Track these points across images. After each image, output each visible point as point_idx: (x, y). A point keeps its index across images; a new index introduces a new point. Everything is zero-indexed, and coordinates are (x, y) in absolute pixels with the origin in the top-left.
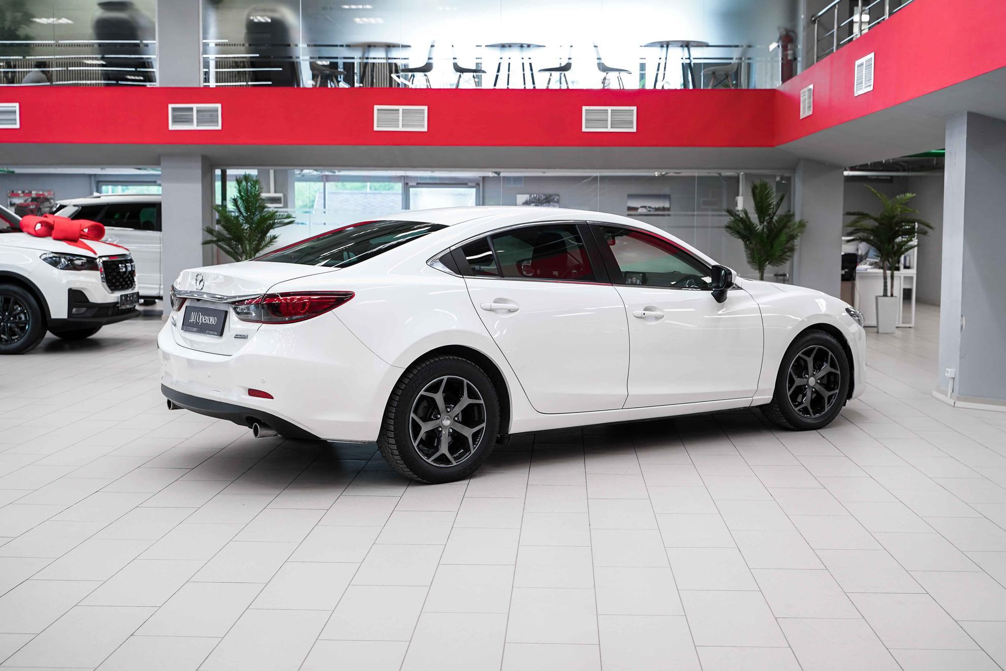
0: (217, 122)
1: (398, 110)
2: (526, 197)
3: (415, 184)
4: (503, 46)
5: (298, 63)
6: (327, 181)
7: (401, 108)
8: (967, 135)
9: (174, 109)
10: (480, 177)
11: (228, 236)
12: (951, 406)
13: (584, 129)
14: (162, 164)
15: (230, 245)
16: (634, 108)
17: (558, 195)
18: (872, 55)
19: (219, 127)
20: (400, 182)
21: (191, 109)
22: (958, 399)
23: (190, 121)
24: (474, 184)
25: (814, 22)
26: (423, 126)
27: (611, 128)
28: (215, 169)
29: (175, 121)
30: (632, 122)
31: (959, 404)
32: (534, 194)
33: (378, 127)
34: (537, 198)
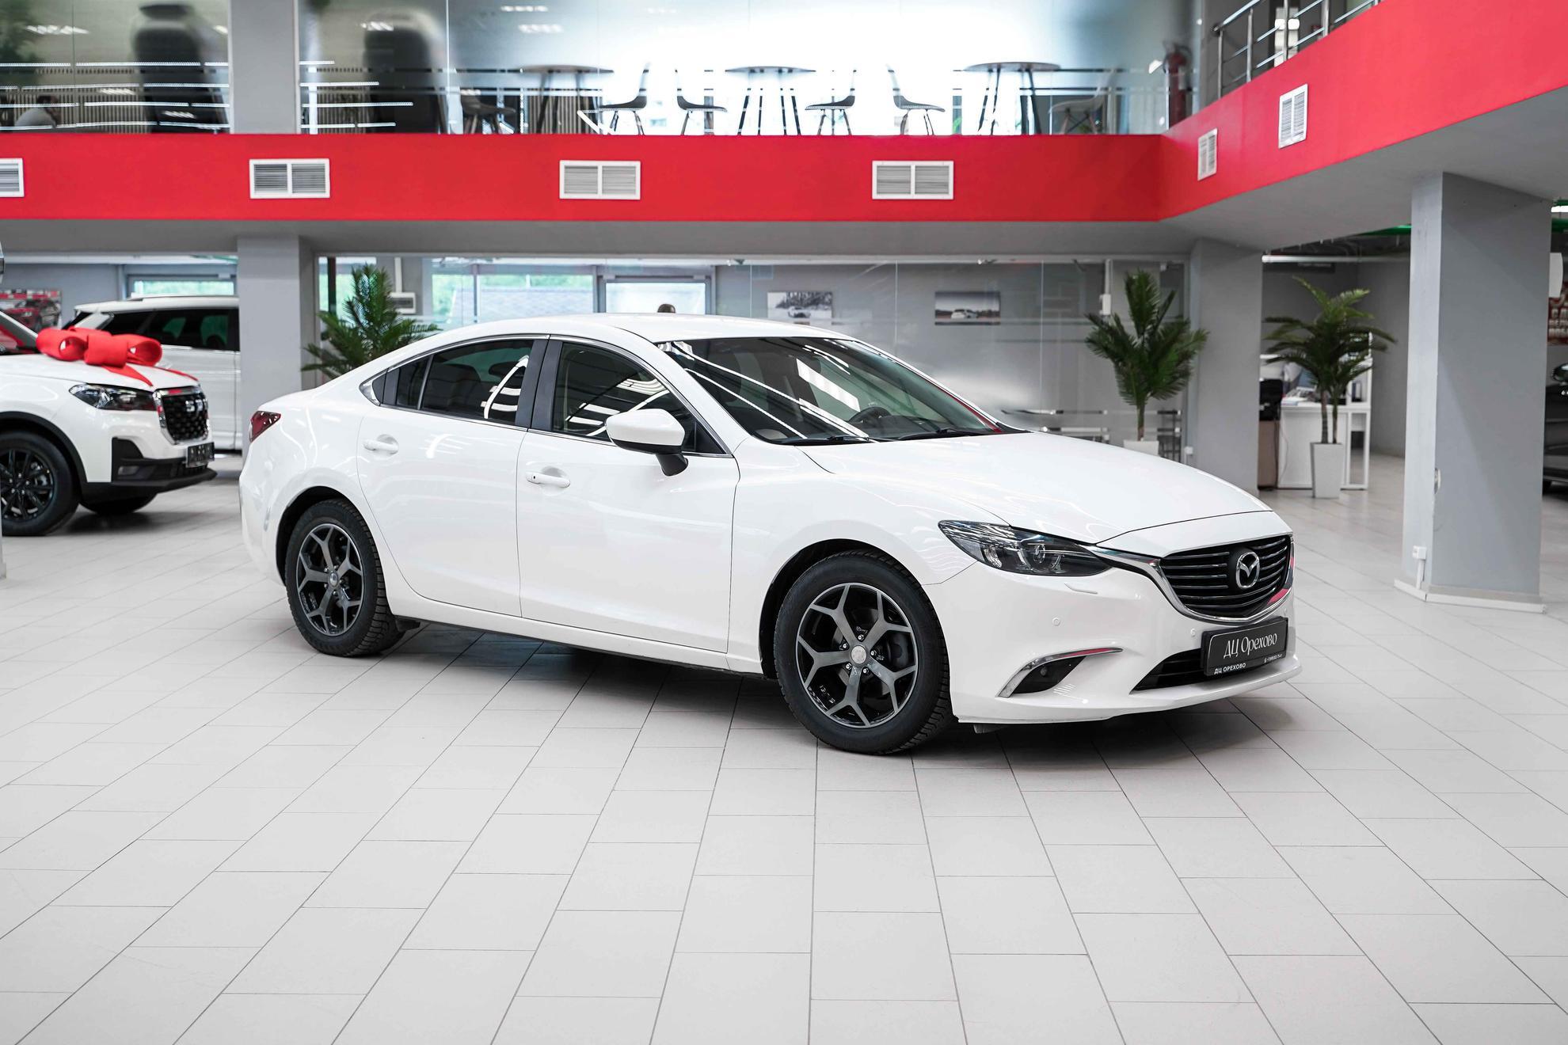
0: (324, 186)
1: (596, 168)
2: (781, 297)
3: (613, 277)
4: (752, 71)
5: (443, 97)
6: (479, 273)
7: (600, 164)
8: (1443, 207)
9: (258, 168)
10: (712, 266)
11: (342, 358)
12: (1422, 600)
13: (875, 196)
14: (239, 249)
16: (950, 164)
17: (831, 294)
18: (1304, 88)
19: (327, 195)
20: (590, 274)
21: (284, 167)
22: (1432, 590)
23: (282, 185)
24: (703, 278)
25: (1218, 33)
26: (634, 192)
27: (916, 193)
28: (318, 257)
29: (259, 186)
30: (946, 185)
31: (1432, 597)
32: (793, 292)
33: (565, 192)
34: (799, 299)
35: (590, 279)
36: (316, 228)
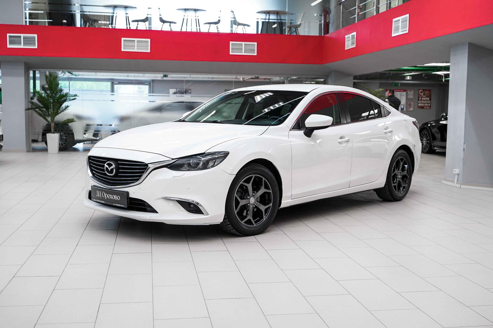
0: (35, 44)
1: (134, 41)
2: (174, 90)
3: (117, 83)
4: (186, 10)
5: (75, 14)
6: (71, 80)
7: (136, 39)
8: (468, 54)
9: (10, 36)
10: (151, 80)
11: (42, 106)
12: (459, 188)
13: (231, 53)
14: (1, 66)
15: (42, 111)
16: (256, 43)
17: (190, 90)
18: (408, 15)
19: (36, 47)
20: (110, 81)
21: (20, 37)
22: (462, 184)
23: (20, 43)
24: (148, 84)
25: (340, 4)
26: (148, 49)
27: (244, 53)
28: (30, 70)
29: (11, 43)
30: (254, 50)
31: (462, 186)
32: (178, 89)
33: (124, 49)
34: (180, 91)
35: (109, 84)
36: (31, 59)
